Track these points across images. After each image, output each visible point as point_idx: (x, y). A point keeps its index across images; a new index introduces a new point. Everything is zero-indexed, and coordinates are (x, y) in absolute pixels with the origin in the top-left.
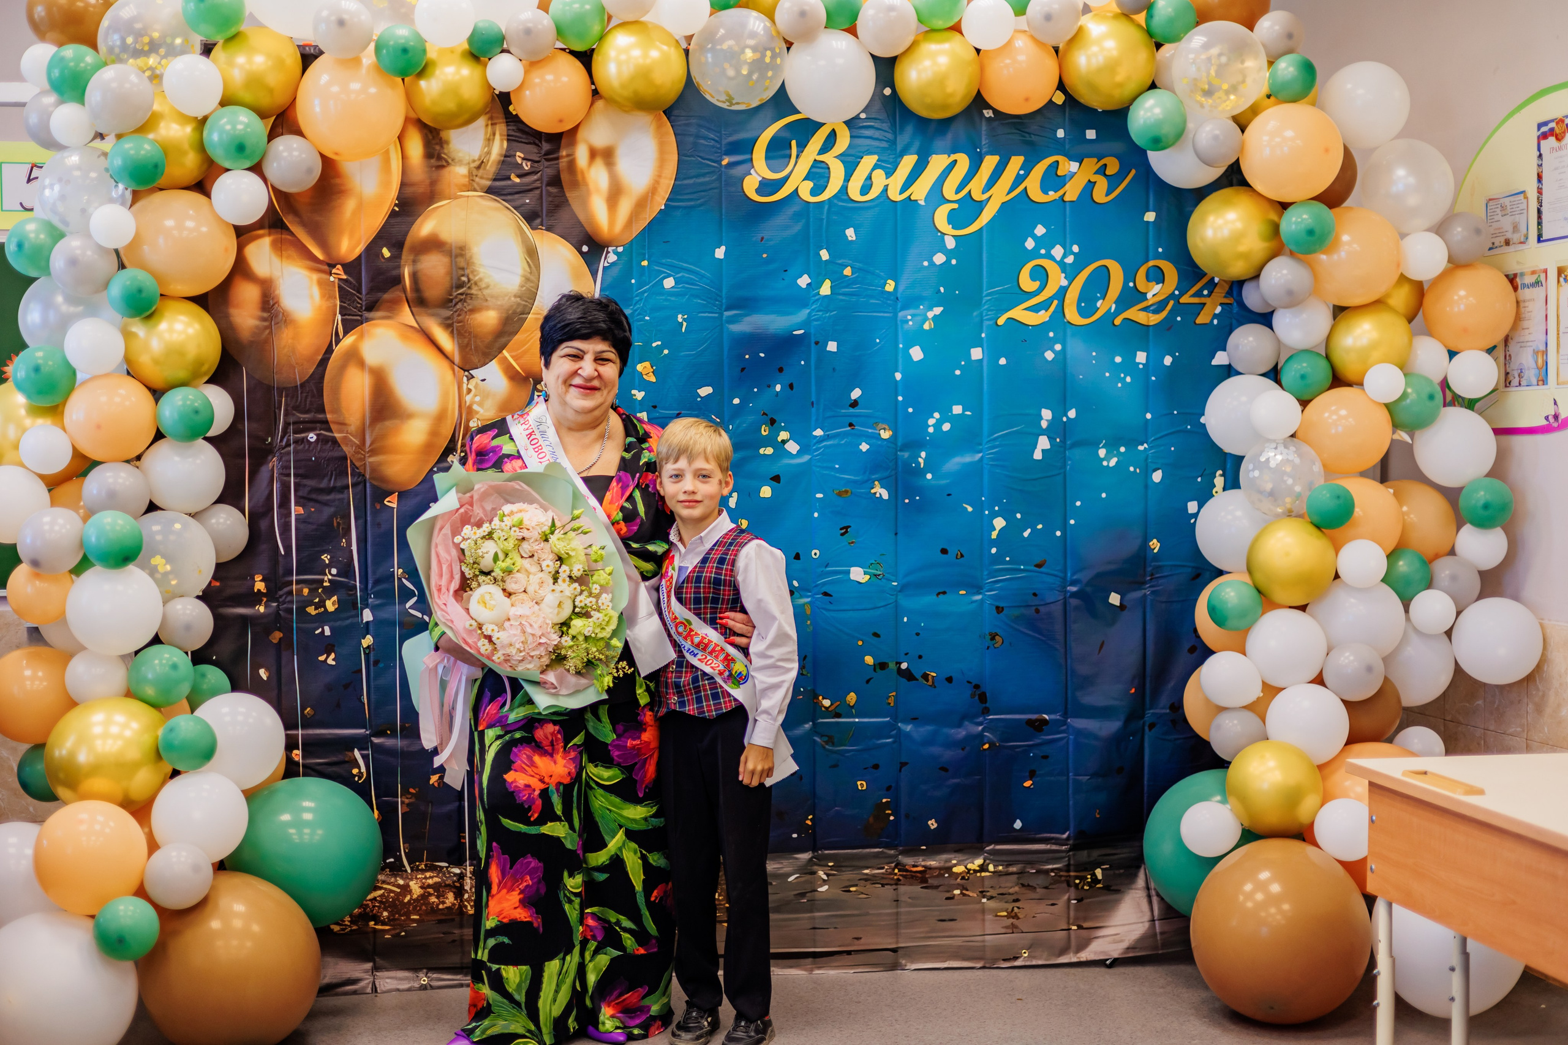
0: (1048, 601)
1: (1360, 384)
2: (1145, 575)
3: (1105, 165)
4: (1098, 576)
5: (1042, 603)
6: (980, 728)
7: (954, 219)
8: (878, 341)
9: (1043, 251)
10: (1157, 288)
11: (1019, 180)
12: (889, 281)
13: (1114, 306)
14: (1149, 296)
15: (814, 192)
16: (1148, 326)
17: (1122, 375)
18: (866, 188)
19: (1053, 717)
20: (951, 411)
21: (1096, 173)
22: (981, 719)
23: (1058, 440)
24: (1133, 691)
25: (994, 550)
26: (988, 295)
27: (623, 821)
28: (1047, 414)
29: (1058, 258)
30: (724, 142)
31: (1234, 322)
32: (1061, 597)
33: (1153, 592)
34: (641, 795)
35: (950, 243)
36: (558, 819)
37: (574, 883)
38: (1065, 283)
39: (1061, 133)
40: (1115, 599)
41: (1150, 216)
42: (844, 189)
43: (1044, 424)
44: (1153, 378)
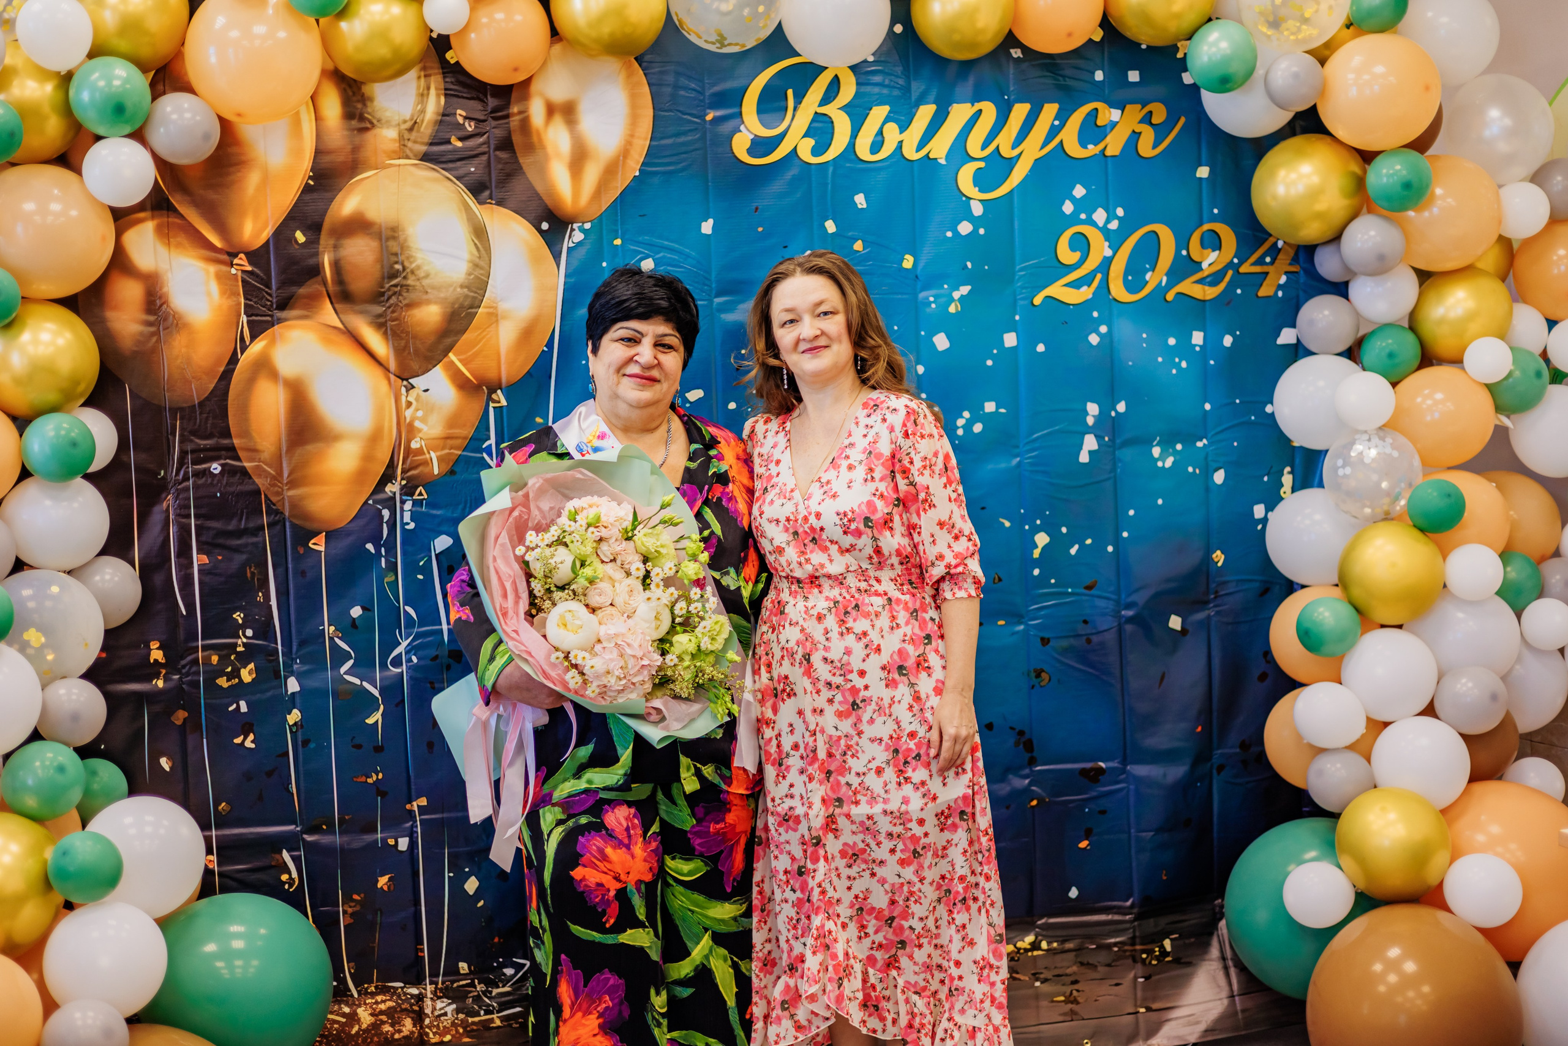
0: (1102, 629)
1: (1457, 361)
2: (1207, 593)
3: (1151, 113)
4: (1157, 595)
5: (1094, 631)
6: (1027, 781)
7: (982, 180)
8: (896, 328)
9: (1083, 216)
10: (1213, 256)
11: (1054, 132)
12: (907, 256)
13: (1165, 279)
14: (1205, 265)
15: (817, 151)
16: (1204, 301)
17: (1177, 360)
18: (877, 145)
19: (1111, 764)
20: (983, 408)
21: (1140, 122)
22: (1027, 771)
23: (1107, 439)
24: (1199, 729)
25: (1036, 572)
26: (1022, 270)
27: (708, 923)
28: (1093, 409)
29: (1101, 224)
30: (707, 94)
31: (1301, 294)
32: (1116, 624)
33: (1218, 613)
34: (729, 890)
35: (977, 209)
36: (641, 925)
37: (659, 1001)
38: (1108, 253)
39: (1099, 76)
40: (1175, 622)
41: (1203, 172)
42: (852, 145)
43: (1090, 421)
44: (1212, 362)
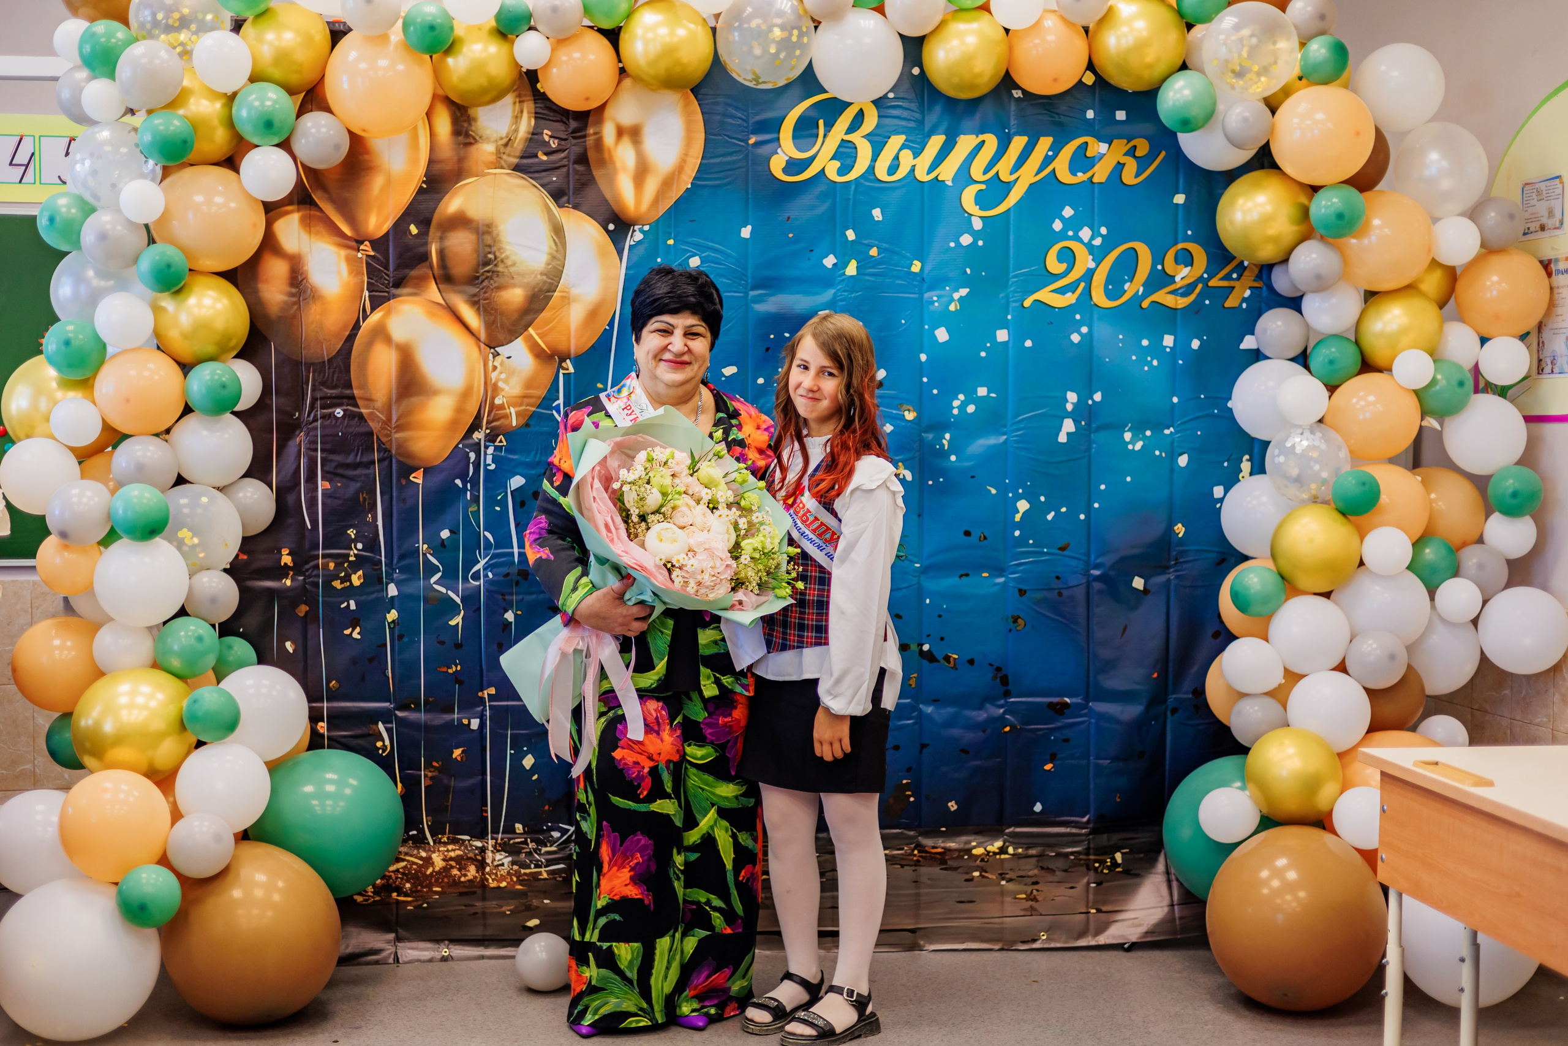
0: (1071, 585)
1: (1387, 369)
2: (1169, 559)
4: (1123, 560)
5: (1065, 586)
6: (1002, 711)
7: (982, 200)
8: (903, 322)
9: (1070, 233)
10: (1186, 271)
11: (1047, 161)
12: (916, 262)
13: (1141, 289)
14: (1177, 279)
15: (842, 172)
16: (1176, 309)
17: (1149, 359)
18: (893, 168)
19: (1075, 700)
20: (976, 392)
21: (1125, 155)
22: (1002, 702)
23: (1083, 423)
24: (1156, 675)
25: (1017, 533)
26: (1015, 276)
27: (715, 799)
28: (1072, 397)
29: (1086, 240)
30: (751, 121)
31: (1263, 306)
32: (1085, 581)
33: (1176, 577)
34: (732, 773)
35: (977, 225)
36: (668, 797)
37: (680, 860)
38: (1092, 265)
39: (1090, 114)
40: (1138, 583)
41: (1180, 199)
42: (872, 168)
43: (1069, 407)
44: (1181, 362)
